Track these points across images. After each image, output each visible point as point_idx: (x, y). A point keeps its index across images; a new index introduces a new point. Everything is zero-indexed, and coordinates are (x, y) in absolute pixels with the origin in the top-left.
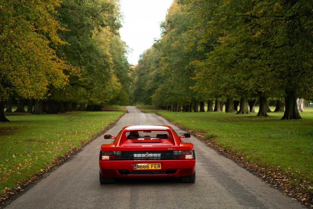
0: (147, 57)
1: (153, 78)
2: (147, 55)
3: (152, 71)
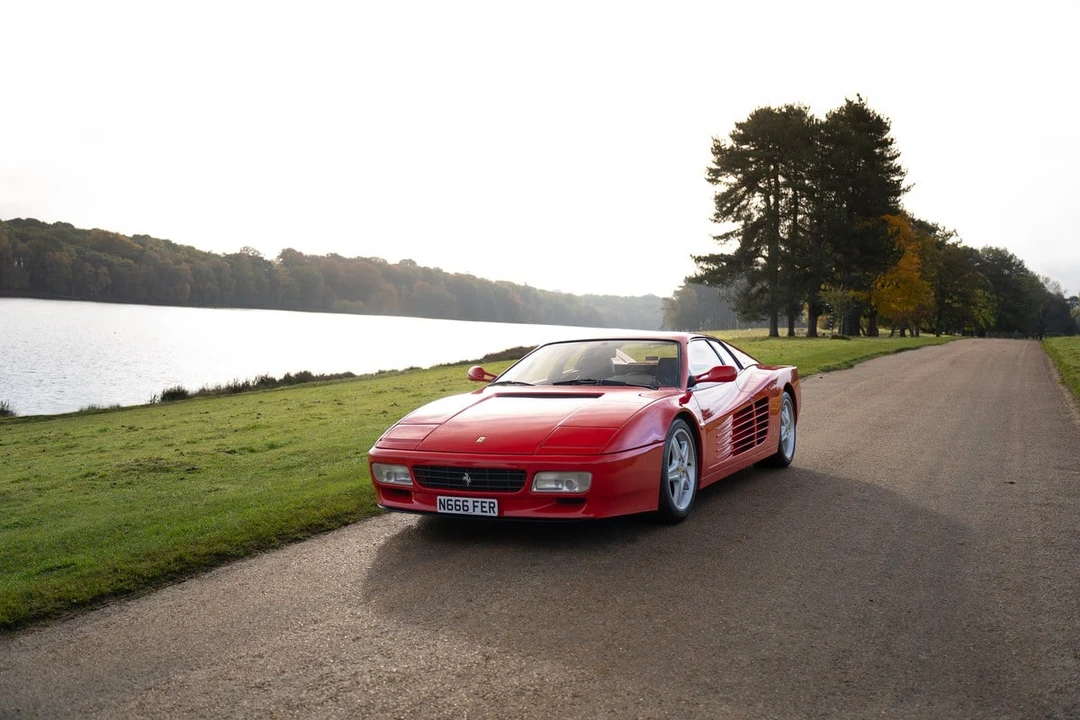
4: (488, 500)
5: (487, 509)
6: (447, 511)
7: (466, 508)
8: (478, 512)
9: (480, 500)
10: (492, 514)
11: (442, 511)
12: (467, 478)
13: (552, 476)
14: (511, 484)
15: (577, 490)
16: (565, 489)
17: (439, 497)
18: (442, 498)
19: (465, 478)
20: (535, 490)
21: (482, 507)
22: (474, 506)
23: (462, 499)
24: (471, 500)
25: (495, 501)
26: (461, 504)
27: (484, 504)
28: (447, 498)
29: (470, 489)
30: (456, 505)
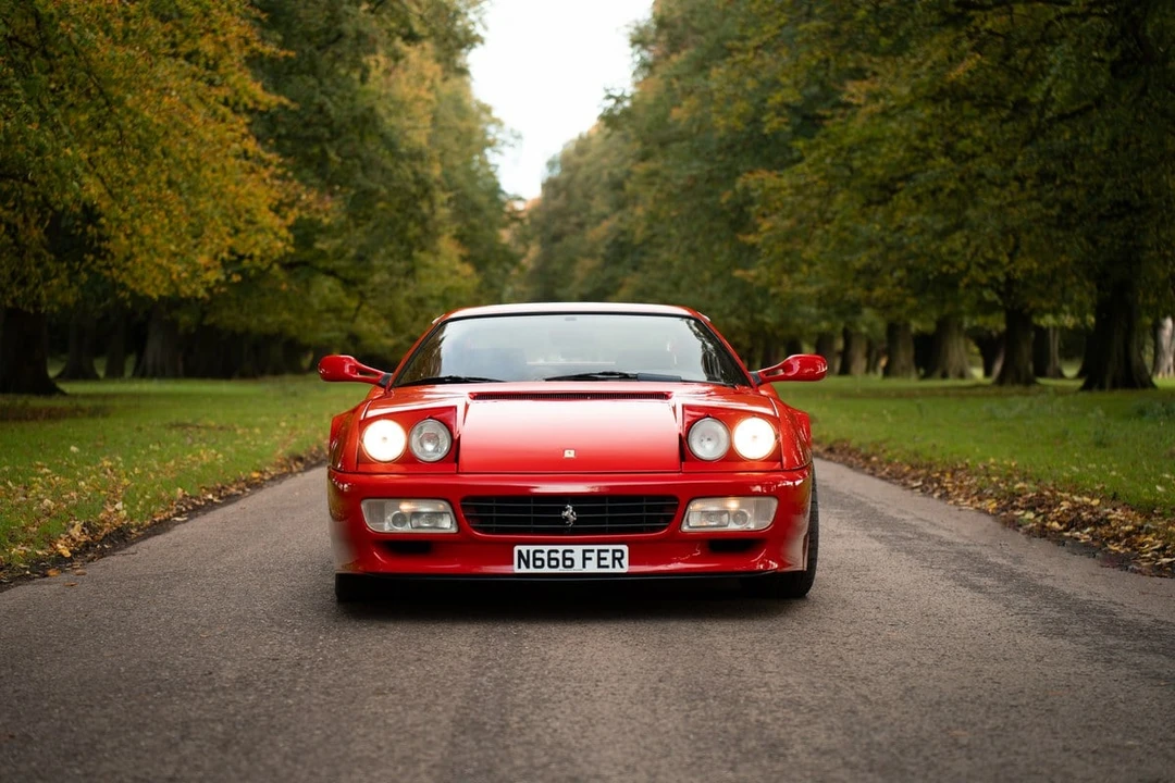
0: (578, 167)
1: (602, 250)
2: (576, 159)
3: (598, 223)
4: (611, 547)
5: (609, 562)
6: (532, 570)
7: (568, 563)
8: (592, 568)
9: (596, 548)
10: (618, 569)
11: (524, 570)
12: (569, 513)
13: (712, 506)
14: (649, 519)
15: (752, 526)
16: (733, 527)
17: (517, 548)
18: (524, 549)
19: (566, 514)
20: (685, 528)
21: (600, 559)
22: (585, 559)
23: (561, 548)
24: (578, 550)
25: (625, 548)
26: (560, 556)
27: (603, 555)
28: (532, 548)
29: (574, 531)
30: (550, 559)
